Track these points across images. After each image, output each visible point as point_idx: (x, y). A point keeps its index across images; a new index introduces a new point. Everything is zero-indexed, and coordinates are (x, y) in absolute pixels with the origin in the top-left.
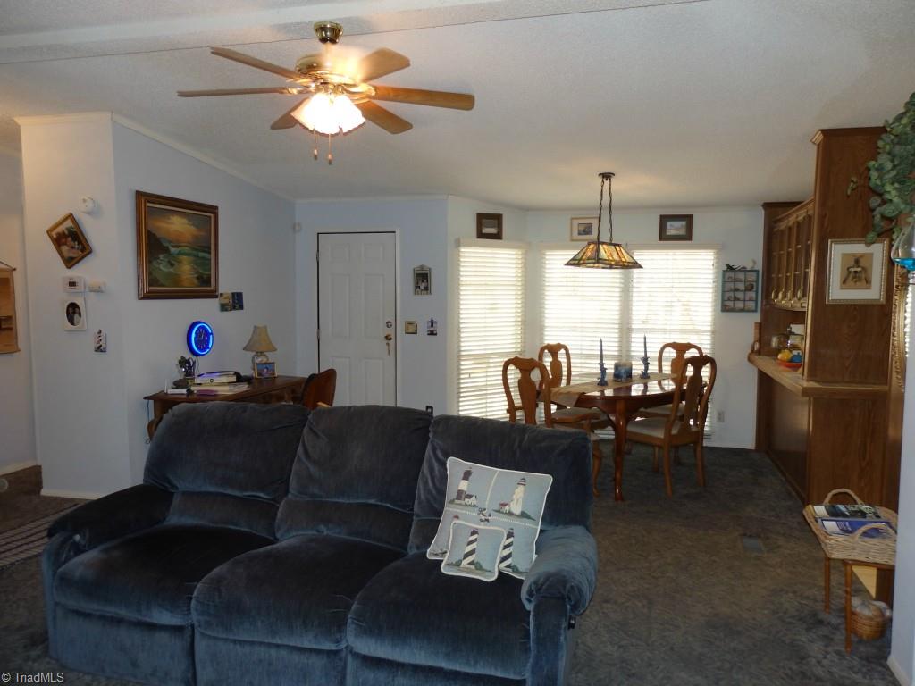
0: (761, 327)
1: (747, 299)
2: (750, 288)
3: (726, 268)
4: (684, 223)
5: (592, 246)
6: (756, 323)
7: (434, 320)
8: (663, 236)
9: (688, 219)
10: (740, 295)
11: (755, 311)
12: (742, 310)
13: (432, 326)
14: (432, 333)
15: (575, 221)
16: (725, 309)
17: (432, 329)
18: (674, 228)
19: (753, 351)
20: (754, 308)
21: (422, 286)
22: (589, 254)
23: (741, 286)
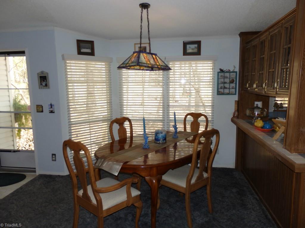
0: (239, 104)
1: (231, 87)
2: (232, 82)
3: (219, 71)
4: (196, 46)
5: (135, 54)
6: (236, 101)
7: (52, 104)
8: (185, 53)
9: (199, 43)
10: (227, 86)
11: (235, 94)
12: (228, 94)
13: (51, 107)
14: (52, 112)
15: (136, 45)
16: (219, 93)
17: (51, 109)
18: (191, 48)
19: (234, 116)
20: (234, 93)
21: (44, 84)
22: (133, 59)
23: (227, 80)
